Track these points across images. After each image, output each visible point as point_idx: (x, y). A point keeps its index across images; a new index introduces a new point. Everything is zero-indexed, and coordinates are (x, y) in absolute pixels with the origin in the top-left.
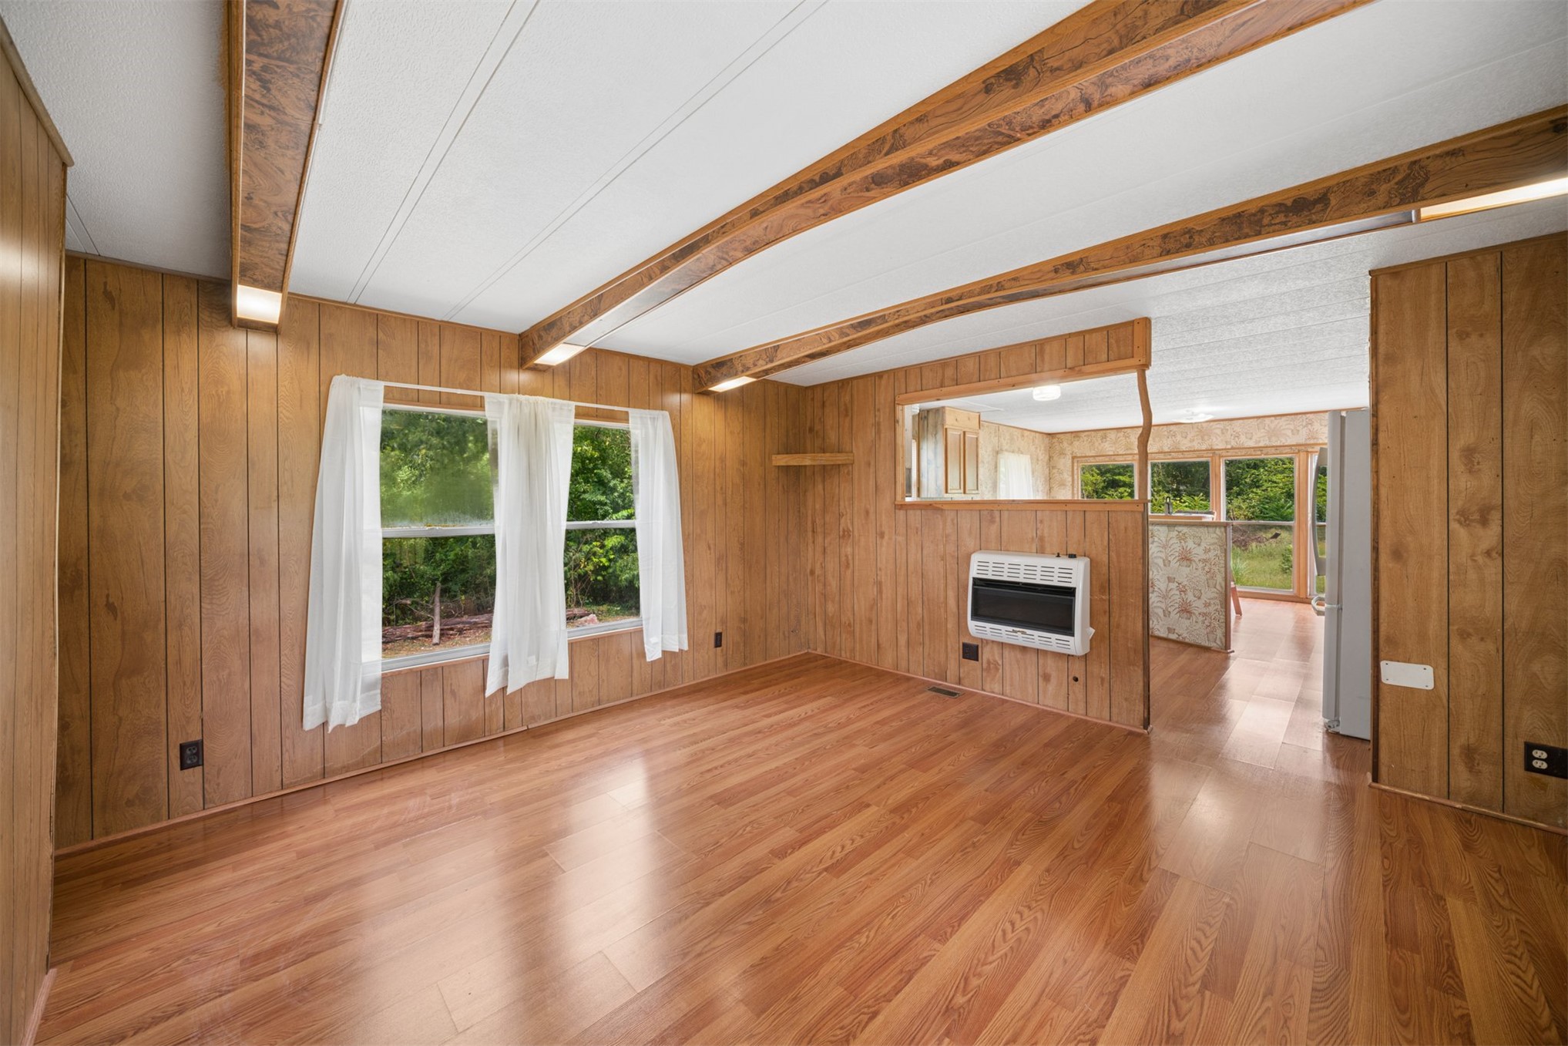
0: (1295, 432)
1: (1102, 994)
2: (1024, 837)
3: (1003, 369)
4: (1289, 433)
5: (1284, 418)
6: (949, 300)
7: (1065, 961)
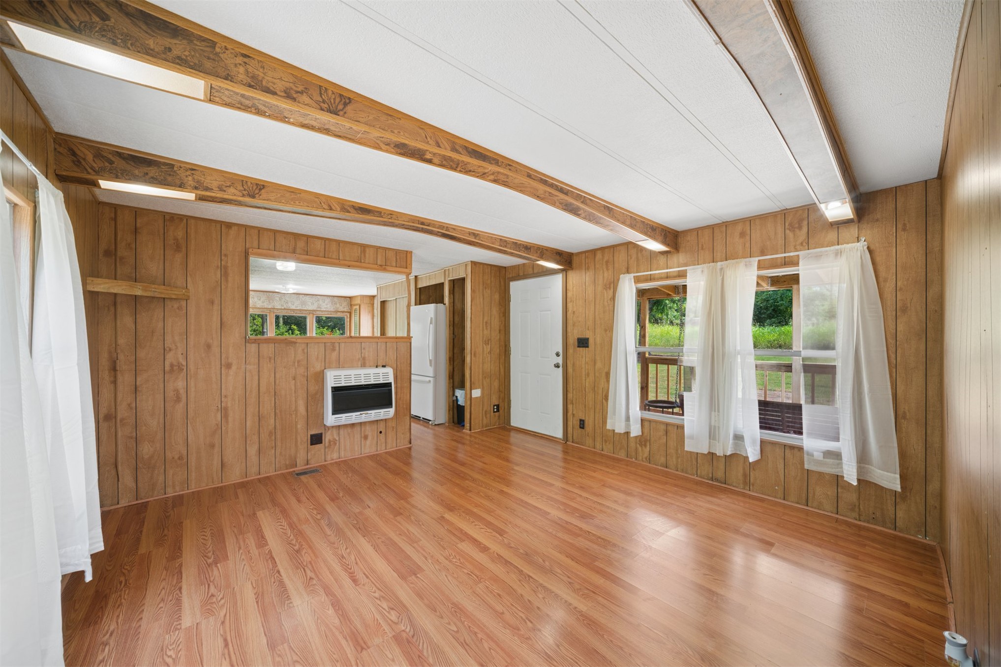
0: (312, 304)
3: (341, 254)
4: (310, 304)
5: (308, 296)
6: (423, 224)
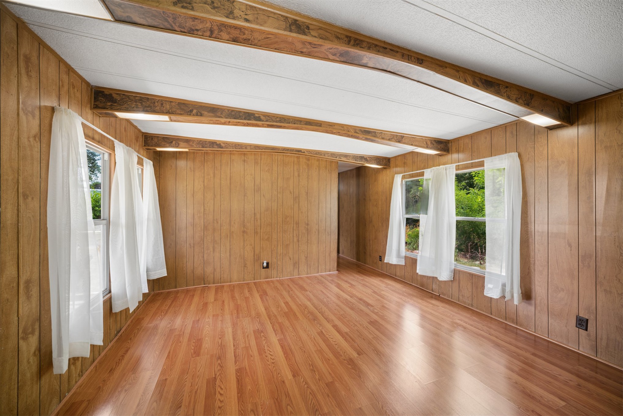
1: (238, 355)
2: (308, 393)
7: (251, 356)
